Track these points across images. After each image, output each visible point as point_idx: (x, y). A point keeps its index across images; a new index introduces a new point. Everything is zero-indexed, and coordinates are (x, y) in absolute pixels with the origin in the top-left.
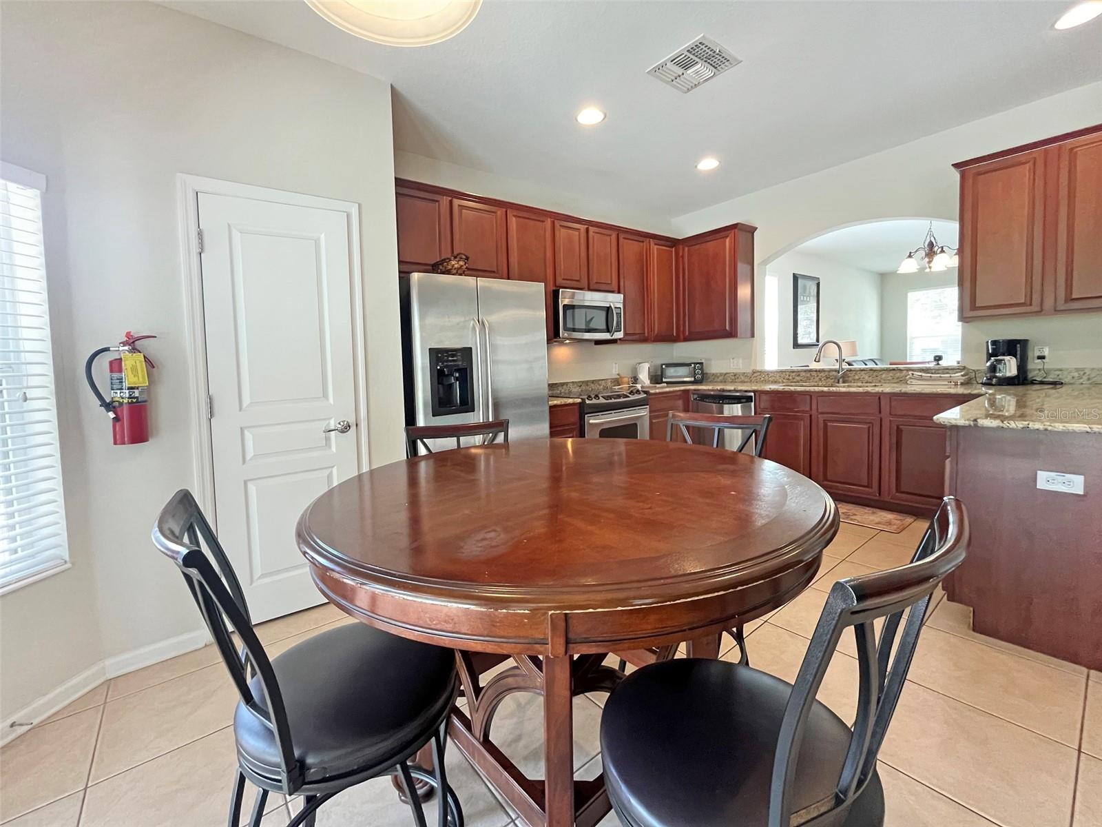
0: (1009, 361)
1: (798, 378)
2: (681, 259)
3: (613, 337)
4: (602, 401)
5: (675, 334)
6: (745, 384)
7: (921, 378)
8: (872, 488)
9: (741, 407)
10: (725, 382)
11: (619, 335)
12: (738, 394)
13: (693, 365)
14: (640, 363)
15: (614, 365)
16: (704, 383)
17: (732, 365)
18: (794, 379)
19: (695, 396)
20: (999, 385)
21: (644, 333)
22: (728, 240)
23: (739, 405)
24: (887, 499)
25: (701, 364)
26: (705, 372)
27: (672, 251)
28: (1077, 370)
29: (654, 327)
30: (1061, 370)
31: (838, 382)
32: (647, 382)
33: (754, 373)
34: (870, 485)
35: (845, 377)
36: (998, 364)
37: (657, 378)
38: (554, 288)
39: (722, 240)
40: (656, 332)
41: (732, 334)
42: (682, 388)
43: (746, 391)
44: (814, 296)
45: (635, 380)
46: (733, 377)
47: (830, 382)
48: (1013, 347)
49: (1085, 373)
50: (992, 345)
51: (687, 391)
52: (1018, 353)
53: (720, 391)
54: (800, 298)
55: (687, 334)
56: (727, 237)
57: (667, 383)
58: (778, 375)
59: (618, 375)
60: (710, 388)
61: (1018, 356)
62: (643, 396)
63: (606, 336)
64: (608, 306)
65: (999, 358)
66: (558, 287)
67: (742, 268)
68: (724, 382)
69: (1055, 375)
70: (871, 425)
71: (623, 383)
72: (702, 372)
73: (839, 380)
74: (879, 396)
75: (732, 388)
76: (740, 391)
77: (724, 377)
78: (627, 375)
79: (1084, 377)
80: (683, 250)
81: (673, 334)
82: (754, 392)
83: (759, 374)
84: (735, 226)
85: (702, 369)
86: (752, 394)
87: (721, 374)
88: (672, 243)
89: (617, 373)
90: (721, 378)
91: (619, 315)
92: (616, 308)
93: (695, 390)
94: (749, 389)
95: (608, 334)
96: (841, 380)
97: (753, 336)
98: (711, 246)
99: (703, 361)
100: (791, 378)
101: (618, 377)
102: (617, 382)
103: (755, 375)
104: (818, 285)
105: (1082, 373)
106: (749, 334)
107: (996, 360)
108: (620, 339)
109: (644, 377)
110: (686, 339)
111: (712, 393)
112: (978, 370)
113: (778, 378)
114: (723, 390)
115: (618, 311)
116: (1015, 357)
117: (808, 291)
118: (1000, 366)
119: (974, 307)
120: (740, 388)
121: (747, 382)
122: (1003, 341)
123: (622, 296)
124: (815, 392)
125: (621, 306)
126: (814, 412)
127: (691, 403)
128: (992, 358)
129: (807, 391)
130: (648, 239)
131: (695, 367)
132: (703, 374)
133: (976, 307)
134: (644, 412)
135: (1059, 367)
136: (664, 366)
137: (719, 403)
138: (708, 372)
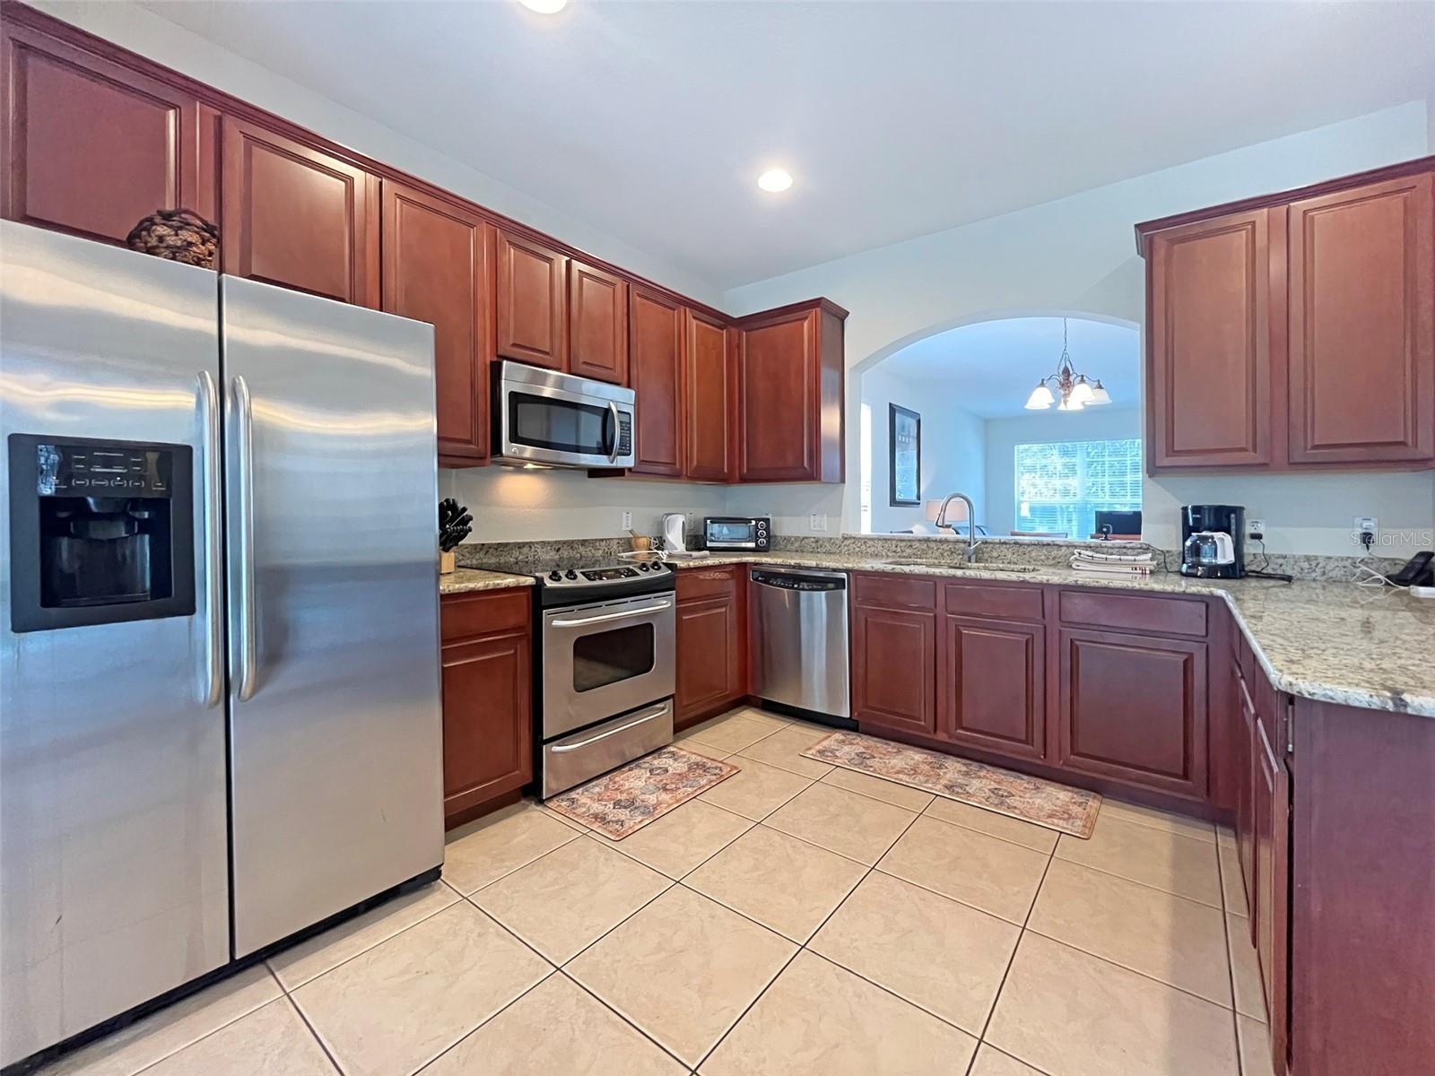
0: (1222, 540)
1: (908, 551)
2: (736, 350)
3: (614, 465)
4: (582, 581)
5: (726, 470)
6: (833, 557)
7: (1092, 561)
8: (1033, 745)
9: (827, 596)
10: (802, 551)
11: (628, 462)
12: (821, 574)
13: (754, 523)
14: (668, 515)
15: (624, 514)
16: (770, 553)
17: (812, 526)
18: (902, 552)
19: (756, 574)
20: (1208, 577)
21: (675, 464)
22: (806, 324)
23: (823, 593)
24: (1058, 765)
25: (767, 521)
26: (771, 534)
27: (723, 335)
28: (1308, 559)
29: (691, 453)
30: (1285, 557)
31: (970, 561)
32: (680, 547)
33: (845, 539)
34: (1030, 741)
35: (979, 554)
36: (1205, 544)
37: (696, 541)
38: (495, 359)
39: (799, 322)
40: (695, 463)
41: (811, 474)
42: (734, 560)
43: (834, 570)
44: (913, 437)
45: (661, 543)
46: (814, 545)
47: (957, 560)
48: (1225, 518)
49: (1318, 564)
50: (1193, 513)
51: (742, 566)
52: (1233, 527)
53: (794, 567)
54: (898, 438)
55: (745, 471)
56: (806, 318)
57: (711, 549)
58: (880, 543)
59: (631, 532)
60: (779, 561)
61: (1233, 533)
62: (666, 572)
63: (602, 461)
64: (606, 407)
65: (1204, 533)
66: (498, 356)
67: (827, 375)
68: (800, 551)
69: (1277, 564)
70: (1030, 636)
71: (638, 547)
72: (768, 533)
73: (970, 558)
74: (1043, 588)
75: (814, 564)
76: (826, 569)
77: (801, 544)
78: (645, 534)
79: (1317, 570)
80: (740, 335)
81: (723, 469)
82: (847, 571)
83: (853, 541)
84: (816, 303)
85: (767, 529)
86: (844, 575)
87: (797, 538)
88: (723, 320)
89: (629, 529)
90: (797, 545)
91: (625, 426)
92: (619, 412)
93: (756, 564)
94: (839, 566)
95: (605, 457)
96: (973, 558)
97: (843, 481)
98: (781, 331)
99: (769, 516)
100: (899, 549)
101: (631, 536)
102: (629, 544)
103: (847, 542)
104: (919, 422)
105: (1314, 564)
106: (838, 480)
107: (1200, 538)
108: (630, 469)
109: (676, 539)
110: (744, 480)
111: (783, 570)
112: (1168, 552)
113: (880, 548)
114: (800, 567)
115: (625, 419)
116: (1229, 533)
117: (906, 430)
118: (1206, 548)
119: (1171, 451)
120: (825, 564)
121: (834, 553)
122: (1210, 507)
123: (633, 392)
124: (942, 577)
125: (631, 410)
126: (940, 611)
127: (748, 584)
128: (1194, 534)
129: (931, 576)
130: (682, 308)
131: (757, 524)
132: (769, 537)
133: (1174, 451)
134: (664, 603)
135: (1284, 553)
136: (708, 521)
137: (793, 588)
138: (778, 534)
